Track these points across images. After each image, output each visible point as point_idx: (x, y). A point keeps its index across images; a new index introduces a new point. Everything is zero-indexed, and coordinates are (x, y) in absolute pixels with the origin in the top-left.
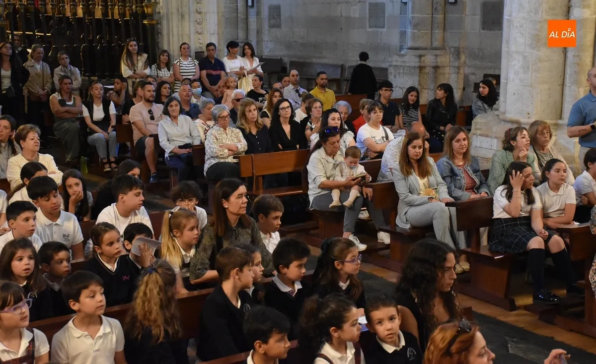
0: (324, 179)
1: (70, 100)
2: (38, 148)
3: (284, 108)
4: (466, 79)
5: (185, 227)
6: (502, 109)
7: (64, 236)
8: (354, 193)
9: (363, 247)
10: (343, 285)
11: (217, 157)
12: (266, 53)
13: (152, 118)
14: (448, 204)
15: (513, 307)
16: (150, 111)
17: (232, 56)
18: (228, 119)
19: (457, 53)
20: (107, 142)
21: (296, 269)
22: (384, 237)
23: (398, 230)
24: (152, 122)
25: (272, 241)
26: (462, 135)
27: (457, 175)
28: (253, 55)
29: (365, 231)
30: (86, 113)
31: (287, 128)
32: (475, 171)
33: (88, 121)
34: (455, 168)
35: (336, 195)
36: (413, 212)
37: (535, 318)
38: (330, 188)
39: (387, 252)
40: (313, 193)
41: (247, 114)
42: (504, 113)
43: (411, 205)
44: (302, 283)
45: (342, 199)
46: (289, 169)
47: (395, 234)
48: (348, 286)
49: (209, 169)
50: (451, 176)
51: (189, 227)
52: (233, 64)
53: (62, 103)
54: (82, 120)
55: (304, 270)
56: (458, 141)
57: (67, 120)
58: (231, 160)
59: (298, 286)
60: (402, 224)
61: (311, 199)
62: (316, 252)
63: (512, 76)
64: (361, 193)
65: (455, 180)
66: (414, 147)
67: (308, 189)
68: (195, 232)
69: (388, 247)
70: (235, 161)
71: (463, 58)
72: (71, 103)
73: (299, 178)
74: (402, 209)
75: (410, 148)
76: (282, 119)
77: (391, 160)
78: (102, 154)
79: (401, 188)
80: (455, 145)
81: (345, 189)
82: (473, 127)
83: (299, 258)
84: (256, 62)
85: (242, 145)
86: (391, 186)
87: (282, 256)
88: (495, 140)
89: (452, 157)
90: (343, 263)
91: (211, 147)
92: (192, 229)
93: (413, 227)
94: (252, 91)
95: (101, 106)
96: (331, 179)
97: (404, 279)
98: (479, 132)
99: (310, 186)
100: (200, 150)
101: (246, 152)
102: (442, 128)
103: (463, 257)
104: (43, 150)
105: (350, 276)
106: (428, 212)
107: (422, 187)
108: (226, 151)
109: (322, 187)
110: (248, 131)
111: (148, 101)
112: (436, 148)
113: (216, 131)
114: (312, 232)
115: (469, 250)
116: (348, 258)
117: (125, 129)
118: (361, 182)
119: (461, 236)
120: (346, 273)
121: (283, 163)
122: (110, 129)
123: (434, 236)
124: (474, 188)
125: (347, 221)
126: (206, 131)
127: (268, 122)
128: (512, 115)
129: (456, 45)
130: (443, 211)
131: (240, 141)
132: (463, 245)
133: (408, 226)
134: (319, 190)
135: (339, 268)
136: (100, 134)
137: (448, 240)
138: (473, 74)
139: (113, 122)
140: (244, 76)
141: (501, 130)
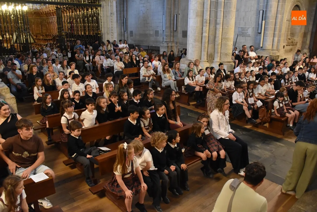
0: (144, 74)
1: (80, 55)
2: (75, 68)
3: (134, 56)
4: (179, 50)
5: (109, 87)
6: (187, 57)
7: (81, 89)
8: (151, 78)
9: (154, 91)
10: (150, 101)
11: (117, 69)
12: (129, 43)
13: (101, 60)
14: (174, 81)
15: (189, 105)
16: (100, 58)
17: (120, 44)
18: (119, 60)
19: (177, 43)
20: (90, 67)
21: (139, 97)
22: (159, 89)
23: (162, 87)
24: (100, 60)
25: (132, 91)
26: (178, 64)
27: (177, 74)
28: (126, 43)
29: (154, 87)
30: (85, 58)
31: (135, 62)
32: (181, 73)
33: (85, 61)
34: (176, 72)
35: (147, 78)
36: (165, 82)
37: (194, 107)
38: (146, 77)
39: (160, 92)
40: (141, 78)
41: (126, 57)
42: (188, 58)
43: (165, 81)
44: (140, 100)
45: (149, 79)
46: (136, 72)
47: (161, 88)
48: (151, 101)
49: (115, 72)
50: (175, 74)
51: (110, 87)
52: (121, 46)
53: (78, 56)
54: (84, 60)
55: (140, 97)
56: (177, 65)
57: (80, 61)
58: (121, 70)
59: (139, 101)
60: (163, 85)
61: (141, 79)
62: (143, 93)
63: (189, 49)
64: (153, 78)
65: (176, 75)
66: (166, 67)
67: (140, 77)
68: (112, 88)
69: (160, 91)
70: (122, 70)
71: (178, 44)
72: (80, 56)
73: (138, 74)
74: (163, 81)
75: (165, 67)
76: (133, 59)
77: (160, 70)
78: (88, 69)
79: (163, 77)
80: (176, 66)
81: (149, 77)
82: (180, 62)
83: (139, 94)
84: (127, 45)
85: (123, 66)
86: (160, 76)
87: (135, 94)
88: (186, 65)
89: (175, 69)
90: (149, 95)
91: (116, 67)
92: (111, 87)
93: (166, 86)
94: (126, 52)
95: (88, 57)
96: (146, 74)
97: (163, 99)
98: (182, 63)
99: (141, 76)
100: (113, 67)
101: (124, 68)
102: (172, 62)
103: (178, 93)
104: (76, 69)
105: (151, 99)
106: (169, 83)
107: (168, 76)
108: (119, 68)
109: (144, 76)
110: (125, 62)
111: (99, 55)
112: (171, 66)
113: (116, 63)
114: (141, 88)
115: (179, 91)
116: (151, 94)
117: (94, 63)
118: (153, 75)
119: (177, 88)
120: (150, 98)
121: (134, 70)
122: (90, 62)
123: (171, 88)
124: (181, 77)
125: (150, 84)
126: (114, 63)
127: (130, 60)
128: (189, 59)
129: (176, 41)
130: (172, 82)
131: (123, 65)
132: (178, 91)
133: (164, 86)
134: (143, 77)
135: (148, 96)
136: (87, 64)
137: (175, 89)
138: (180, 48)
139: (91, 61)
140: (124, 49)
141: (187, 62)
